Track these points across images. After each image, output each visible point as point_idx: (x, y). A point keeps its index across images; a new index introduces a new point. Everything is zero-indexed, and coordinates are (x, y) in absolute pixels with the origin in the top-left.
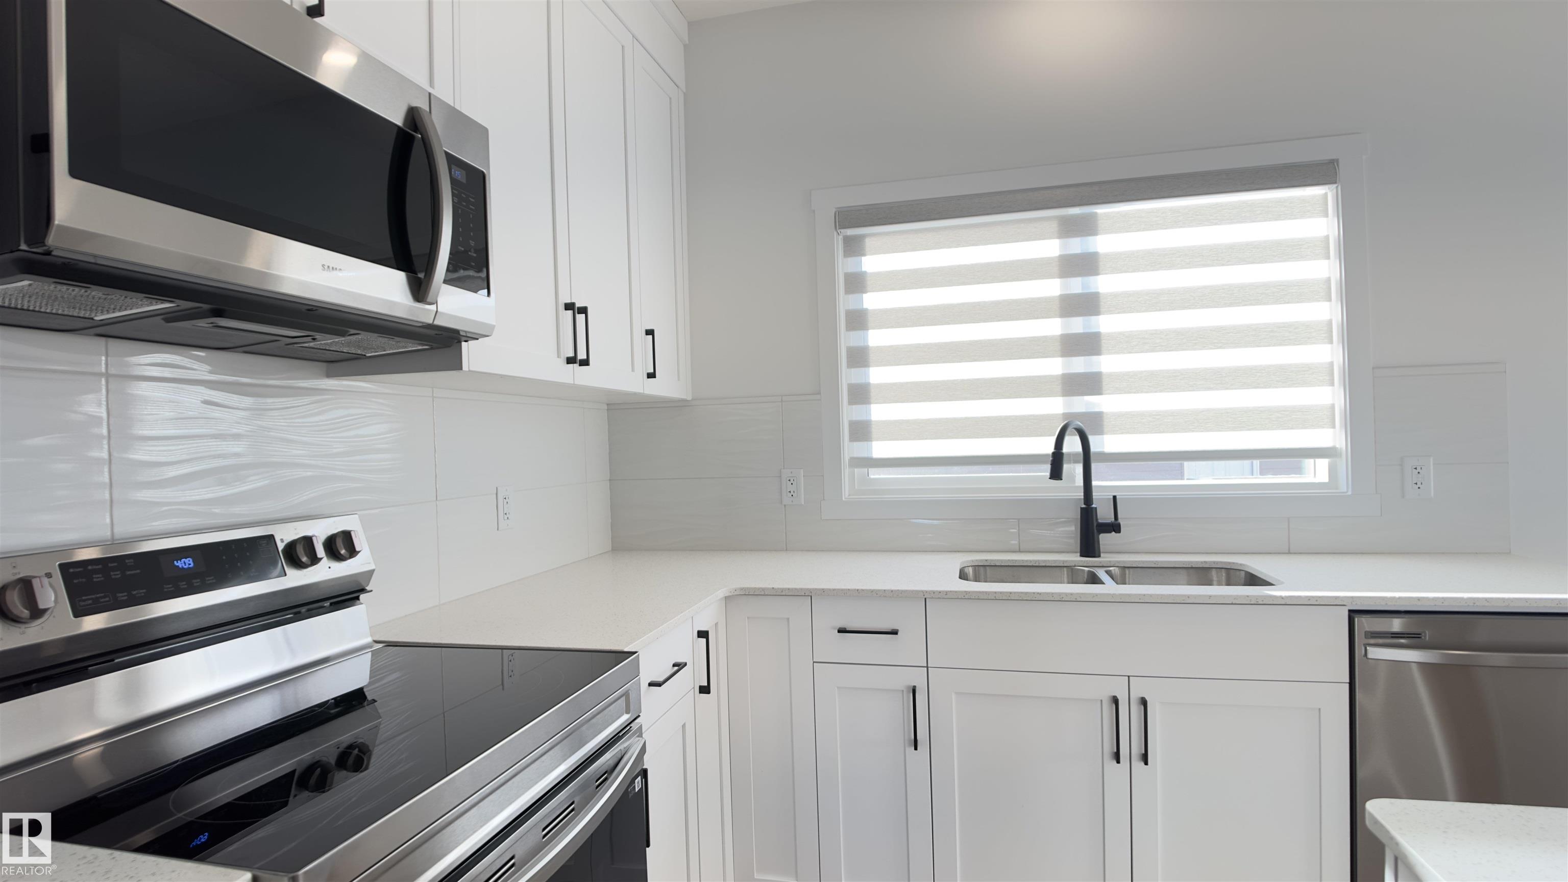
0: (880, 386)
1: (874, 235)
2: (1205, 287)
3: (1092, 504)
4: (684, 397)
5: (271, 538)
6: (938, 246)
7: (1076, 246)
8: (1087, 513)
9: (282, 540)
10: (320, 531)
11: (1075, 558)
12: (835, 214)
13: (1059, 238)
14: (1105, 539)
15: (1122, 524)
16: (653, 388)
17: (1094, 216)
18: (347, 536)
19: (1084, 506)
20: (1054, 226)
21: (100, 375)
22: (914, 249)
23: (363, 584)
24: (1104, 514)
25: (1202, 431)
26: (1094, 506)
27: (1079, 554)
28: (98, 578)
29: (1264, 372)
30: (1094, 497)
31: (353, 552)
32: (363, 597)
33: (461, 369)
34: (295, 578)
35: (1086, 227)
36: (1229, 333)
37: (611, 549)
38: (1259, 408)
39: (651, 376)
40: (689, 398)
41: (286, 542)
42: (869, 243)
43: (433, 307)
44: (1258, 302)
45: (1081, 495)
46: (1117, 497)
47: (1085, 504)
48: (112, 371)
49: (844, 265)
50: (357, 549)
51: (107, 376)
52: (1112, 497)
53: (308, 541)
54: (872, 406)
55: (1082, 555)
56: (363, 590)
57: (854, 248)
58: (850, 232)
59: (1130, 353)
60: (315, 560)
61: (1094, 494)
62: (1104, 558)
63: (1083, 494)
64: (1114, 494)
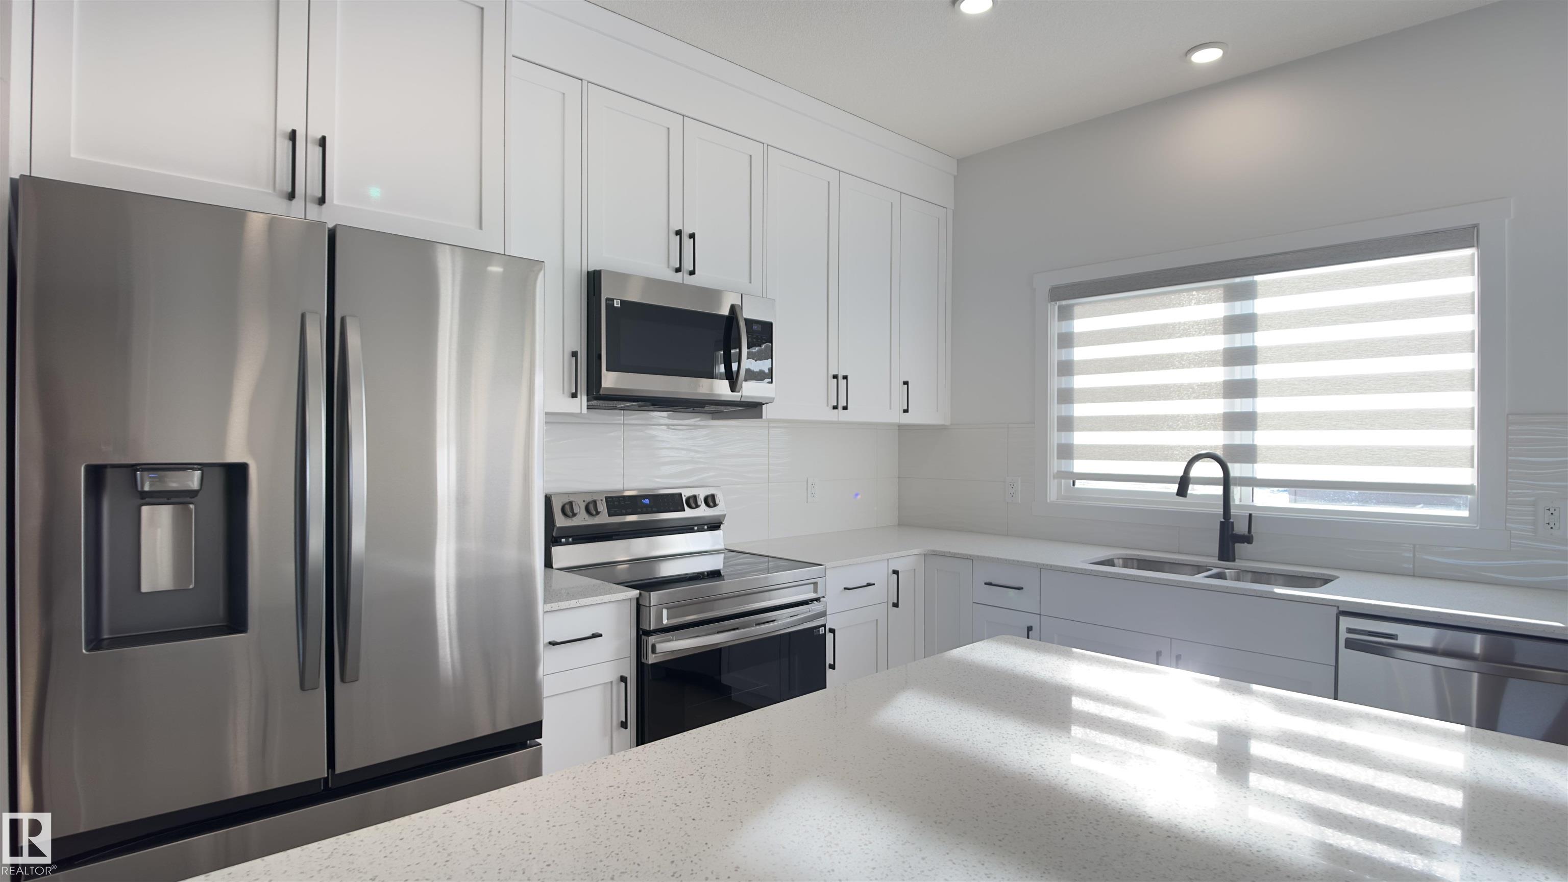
0: (1082, 419)
1: (1081, 305)
2: (1350, 341)
3: (1230, 519)
4: (943, 423)
5: (680, 494)
6: (1128, 311)
7: (1240, 308)
8: (1226, 525)
9: (685, 496)
10: (702, 494)
11: (1215, 561)
12: (1050, 290)
13: (1225, 301)
14: (1240, 548)
15: (1254, 535)
16: (906, 419)
17: (1254, 284)
18: (713, 496)
19: (1223, 520)
20: (1221, 291)
21: (621, 424)
22: (1110, 314)
23: (722, 520)
24: (1241, 528)
25: (1343, 465)
26: (1231, 520)
27: (1217, 558)
28: (616, 503)
29: (1403, 415)
30: (1232, 513)
31: (715, 505)
32: (722, 526)
33: (761, 418)
34: (688, 513)
35: (1249, 293)
36: (1370, 381)
37: (897, 524)
38: (1397, 446)
39: (906, 411)
40: (948, 423)
41: (686, 496)
42: (1077, 310)
43: (740, 394)
44: (1401, 354)
45: (1221, 511)
46: (1253, 515)
47: (1224, 519)
48: (625, 422)
49: (1056, 327)
50: (717, 503)
51: (624, 424)
52: (1248, 514)
53: (695, 497)
54: (1075, 433)
55: (1219, 560)
56: (722, 523)
57: (1066, 314)
58: (1064, 303)
59: (1281, 396)
60: (697, 506)
61: (1232, 511)
62: (1238, 563)
63: (1222, 510)
64: (1251, 512)
